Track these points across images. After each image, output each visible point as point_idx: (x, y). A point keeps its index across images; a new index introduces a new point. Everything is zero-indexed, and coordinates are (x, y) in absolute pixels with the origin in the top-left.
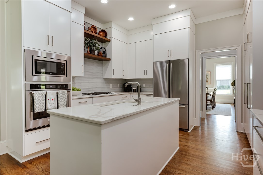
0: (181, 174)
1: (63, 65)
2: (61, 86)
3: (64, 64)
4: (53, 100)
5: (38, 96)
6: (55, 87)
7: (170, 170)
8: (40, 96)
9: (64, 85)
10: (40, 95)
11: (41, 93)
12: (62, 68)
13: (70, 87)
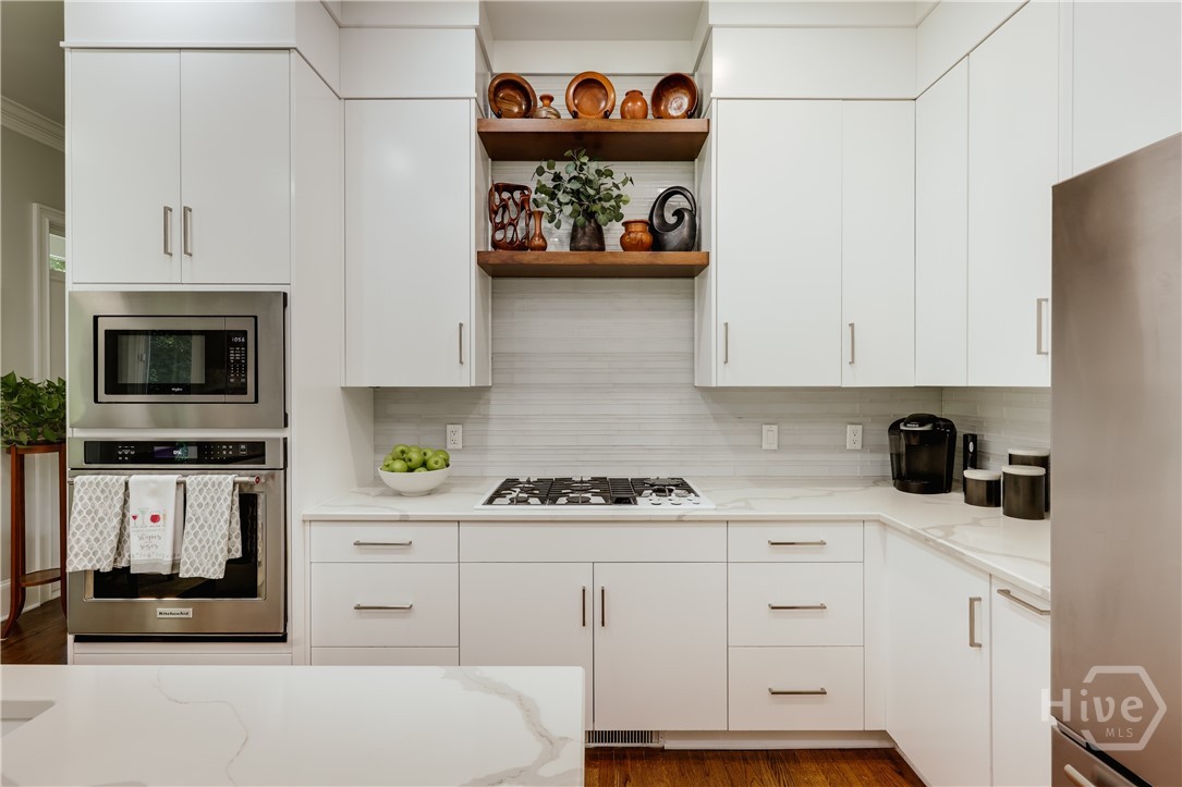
1: (238, 344)
2: (228, 450)
3: (244, 333)
4: (155, 519)
5: (90, 499)
6: (193, 452)
8: (98, 499)
9: (243, 447)
10: (99, 493)
11: (102, 484)
12: (234, 356)
13: (272, 457)
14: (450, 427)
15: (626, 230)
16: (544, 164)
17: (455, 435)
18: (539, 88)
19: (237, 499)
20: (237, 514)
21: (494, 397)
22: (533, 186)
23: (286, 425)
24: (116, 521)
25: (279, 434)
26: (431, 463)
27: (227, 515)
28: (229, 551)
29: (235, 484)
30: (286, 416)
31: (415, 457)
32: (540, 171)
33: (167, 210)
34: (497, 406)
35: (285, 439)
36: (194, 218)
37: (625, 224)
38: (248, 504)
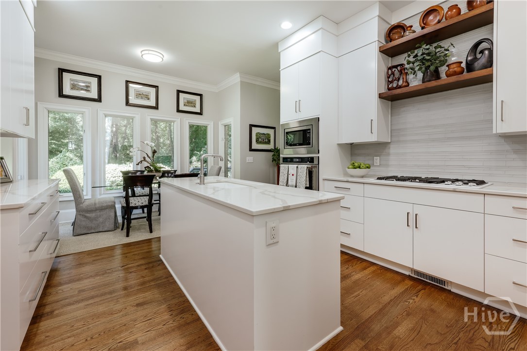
0: (164, 325)
1: (308, 132)
2: (306, 159)
3: (310, 129)
4: (293, 175)
6: (294, 160)
7: (185, 316)
10: (284, 169)
11: (285, 166)
12: (308, 135)
13: (316, 162)
14: (375, 158)
15: (448, 68)
16: (409, 53)
17: (377, 160)
18: (408, 23)
19: (308, 172)
20: (308, 175)
21: (392, 146)
22: (405, 63)
23: (319, 153)
24: (287, 175)
25: (317, 155)
26: (361, 167)
27: (305, 175)
28: (306, 184)
29: (307, 167)
30: (319, 150)
31: (356, 164)
32: (409, 56)
33: (296, 101)
34: (393, 149)
35: (318, 157)
36: (301, 102)
37: (448, 66)
38: (310, 173)
